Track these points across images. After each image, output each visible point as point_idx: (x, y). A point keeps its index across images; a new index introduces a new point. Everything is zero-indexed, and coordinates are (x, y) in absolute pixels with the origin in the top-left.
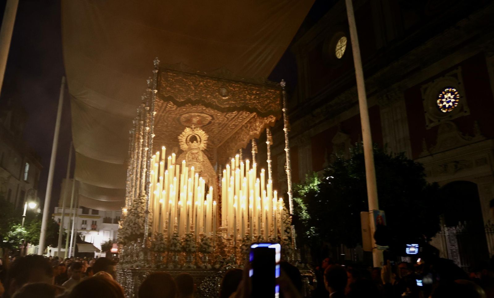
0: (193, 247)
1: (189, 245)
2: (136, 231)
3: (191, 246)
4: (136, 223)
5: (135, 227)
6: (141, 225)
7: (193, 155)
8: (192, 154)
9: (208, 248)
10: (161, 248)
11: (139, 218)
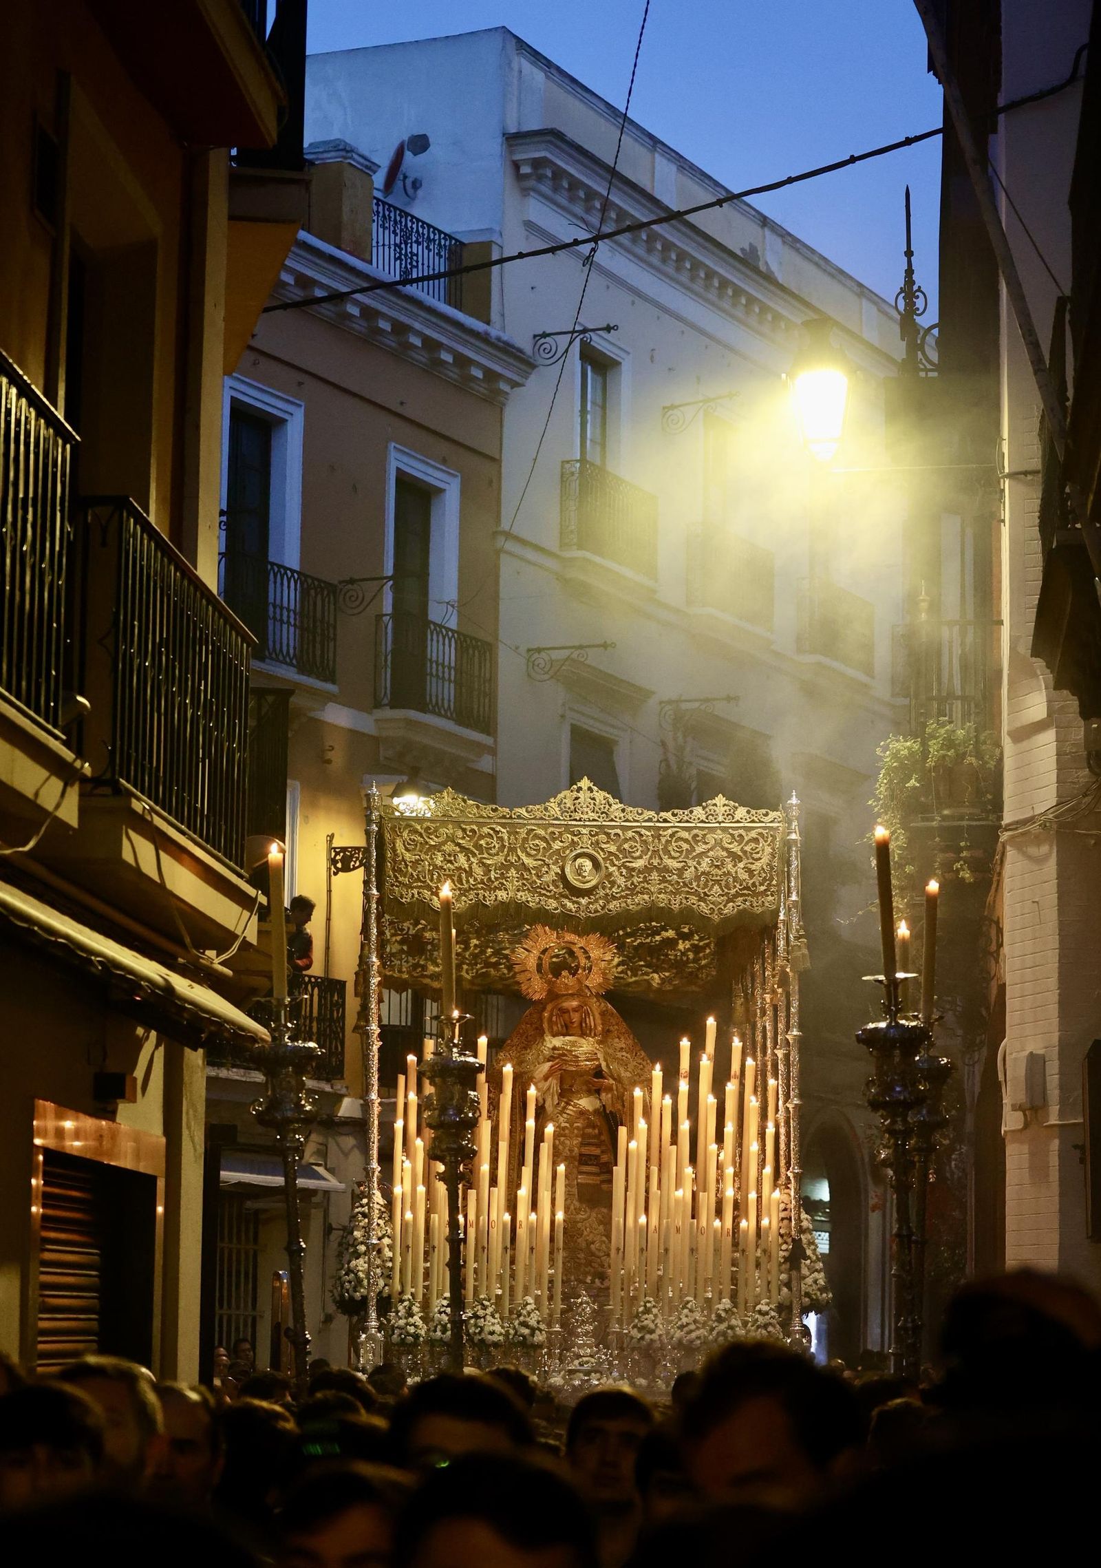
0: (492, 1333)
1: (482, 1328)
2: (351, 1292)
3: (487, 1329)
4: (353, 1272)
5: (350, 1282)
6: (361, 1275)
7: (566, 1016)
8: (564, 1011)
9: (533, 1335)
10: (409, 1334)
11: (357, 1258)
